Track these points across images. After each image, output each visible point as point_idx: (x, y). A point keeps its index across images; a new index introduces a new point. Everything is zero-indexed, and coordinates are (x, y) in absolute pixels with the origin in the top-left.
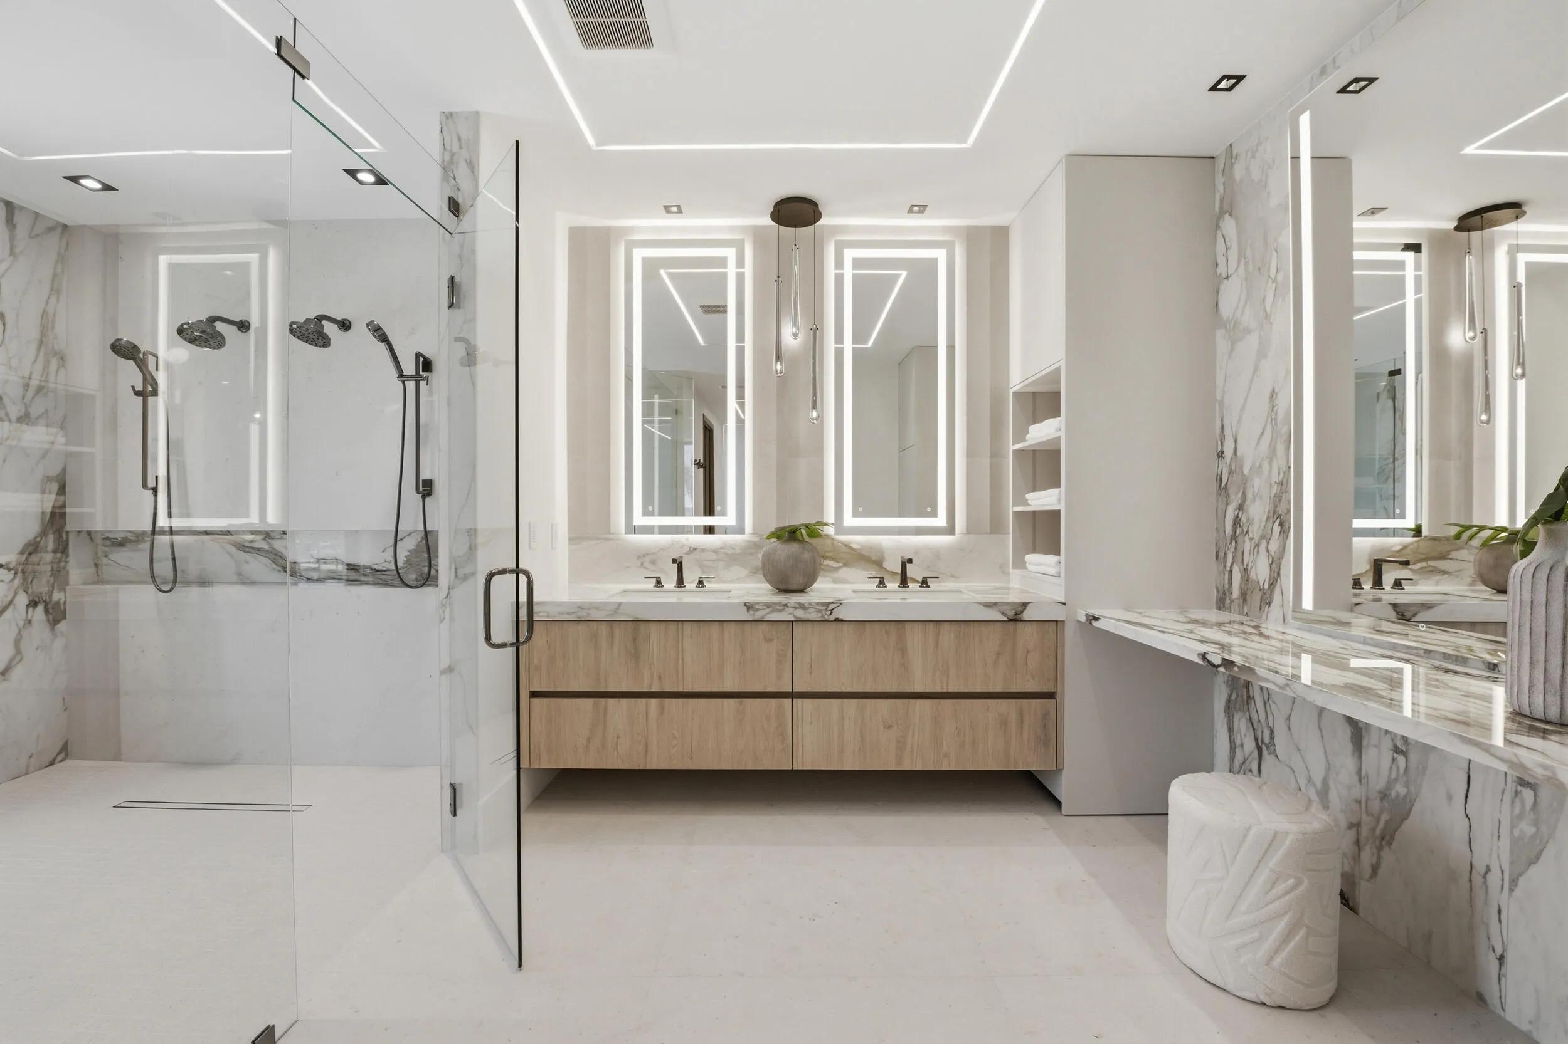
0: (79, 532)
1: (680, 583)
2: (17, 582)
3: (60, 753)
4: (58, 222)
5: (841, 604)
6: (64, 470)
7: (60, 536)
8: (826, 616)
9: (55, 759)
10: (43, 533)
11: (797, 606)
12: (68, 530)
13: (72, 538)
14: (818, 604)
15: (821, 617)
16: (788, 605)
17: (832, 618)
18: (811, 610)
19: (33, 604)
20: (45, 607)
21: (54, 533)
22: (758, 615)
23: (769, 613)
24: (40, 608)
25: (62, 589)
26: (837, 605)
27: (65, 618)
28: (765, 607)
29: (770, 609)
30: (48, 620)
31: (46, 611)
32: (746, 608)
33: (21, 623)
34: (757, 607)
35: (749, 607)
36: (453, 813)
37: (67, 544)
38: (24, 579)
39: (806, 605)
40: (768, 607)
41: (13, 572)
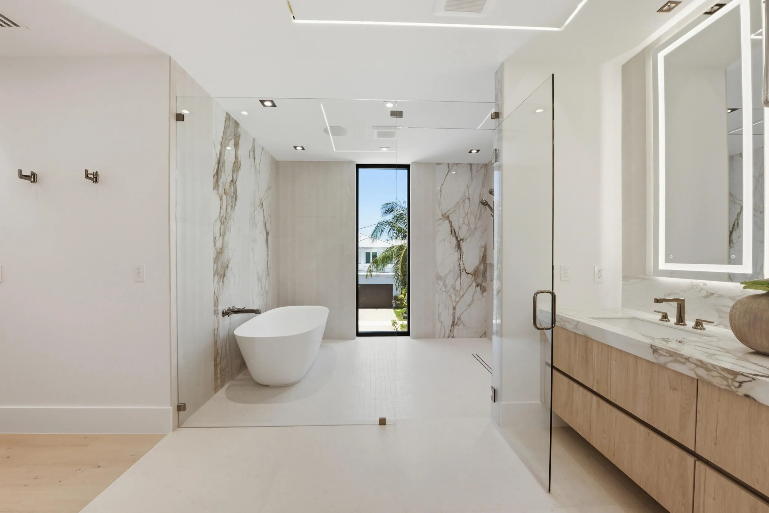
0: (490, 264)
1: (681, 320)
2: (473, 278)
3: (484, 334)
4: (484, 164)
5: (754, 379)
6: (486, 244)
7: (485, 265)
8: (733, 387)
9: (482, 336)
10: (480, 264)
11: (699, 364)
12: (487, 263)
13: (488, 265)
14: (724, 369)
15: (727, 386)
16: (690, 360)
17: (741, 391)
18: (714, 373)
19: (477, 286)
20: (480, 287)
21: (483, 264)
22: (662, 360)
23: (671, 362)
24: (479, 287)
25: (485, 282)
26: (747, 379)
27: (486, 291)
28: (668, 355)
29: (672, 358)
30: (481, 292)
31: (481, 289)
32: (651, 350)
33: (474, 291)
34: (660, 352)
35: (655, 350)
36: (493, 399)
37: (487, 267)
38: (475, 278)
39: (709, 366)
40: (671, 356)
41: (472, 275)
